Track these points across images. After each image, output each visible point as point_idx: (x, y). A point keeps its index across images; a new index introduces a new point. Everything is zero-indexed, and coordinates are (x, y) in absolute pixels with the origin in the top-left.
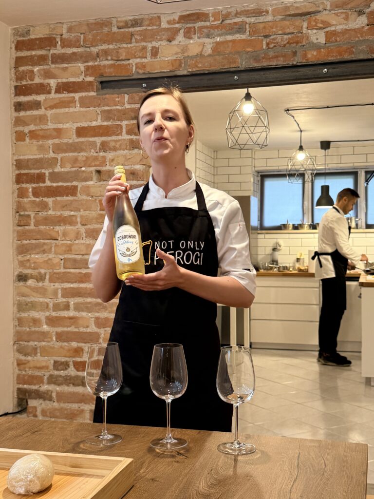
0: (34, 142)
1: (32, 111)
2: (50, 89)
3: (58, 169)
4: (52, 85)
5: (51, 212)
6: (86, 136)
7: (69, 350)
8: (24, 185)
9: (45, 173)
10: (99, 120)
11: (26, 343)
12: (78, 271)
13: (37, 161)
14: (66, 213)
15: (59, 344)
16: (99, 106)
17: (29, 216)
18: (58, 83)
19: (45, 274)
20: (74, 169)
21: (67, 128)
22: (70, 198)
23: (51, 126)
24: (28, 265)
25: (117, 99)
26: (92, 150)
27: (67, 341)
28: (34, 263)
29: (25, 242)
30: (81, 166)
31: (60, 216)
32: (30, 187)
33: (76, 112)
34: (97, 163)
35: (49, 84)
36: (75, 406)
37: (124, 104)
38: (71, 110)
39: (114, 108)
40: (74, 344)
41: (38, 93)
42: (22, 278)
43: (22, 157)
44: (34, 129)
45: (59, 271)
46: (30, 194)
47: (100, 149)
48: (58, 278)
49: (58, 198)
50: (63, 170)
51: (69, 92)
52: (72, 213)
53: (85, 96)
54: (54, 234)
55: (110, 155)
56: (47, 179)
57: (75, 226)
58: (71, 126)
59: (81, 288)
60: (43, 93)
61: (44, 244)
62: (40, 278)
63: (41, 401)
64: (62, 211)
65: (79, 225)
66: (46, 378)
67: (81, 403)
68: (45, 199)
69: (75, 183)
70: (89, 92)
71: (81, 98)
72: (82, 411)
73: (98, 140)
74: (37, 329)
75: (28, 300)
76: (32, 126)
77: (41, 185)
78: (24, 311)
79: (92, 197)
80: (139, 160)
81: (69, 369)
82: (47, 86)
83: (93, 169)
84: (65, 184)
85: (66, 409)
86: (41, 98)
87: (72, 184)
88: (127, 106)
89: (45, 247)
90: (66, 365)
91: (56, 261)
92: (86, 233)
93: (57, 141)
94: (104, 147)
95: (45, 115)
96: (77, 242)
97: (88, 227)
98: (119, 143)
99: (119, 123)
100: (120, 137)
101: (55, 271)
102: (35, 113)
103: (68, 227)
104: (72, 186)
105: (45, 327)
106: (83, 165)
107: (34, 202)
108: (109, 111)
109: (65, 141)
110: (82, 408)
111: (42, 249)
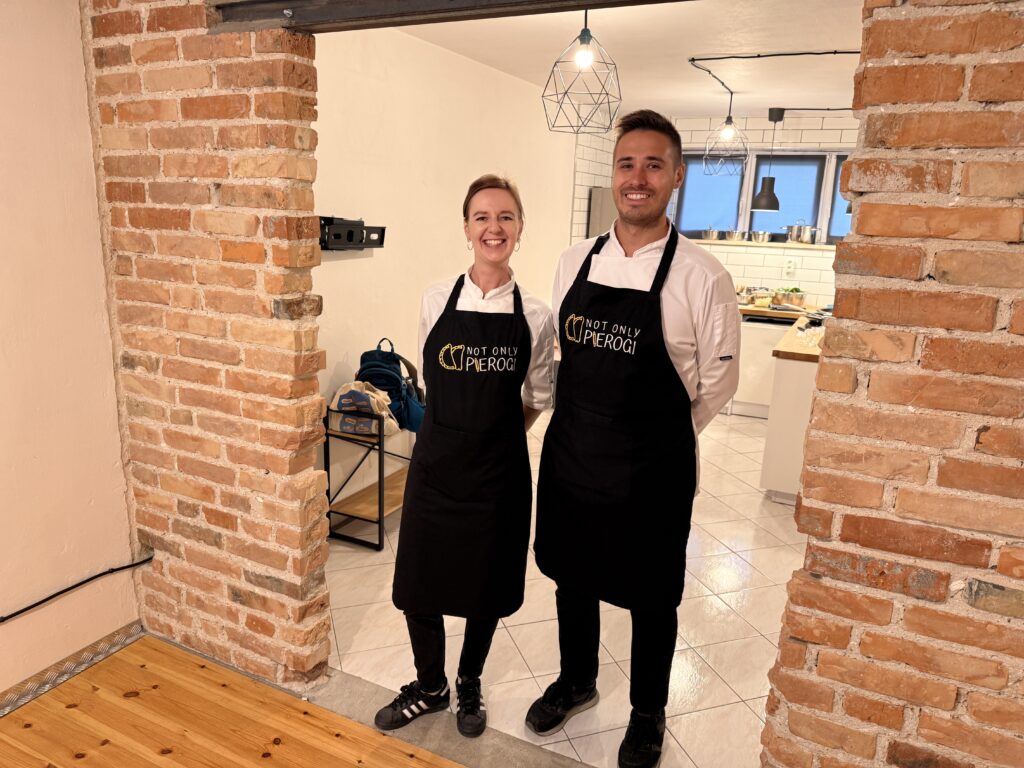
0: (126, 124)
1: (118, 67)
2: (139, 24)
3: (161, 179)
4: (142, 16)
5: (156, 256)
6: (195, 117)
7: (195, 488)
8: (118, 204)
9: (143, 185)
10: (215, 86)
11: (143, 465)
12: (199, 362)
13: (132, 161)
14: (177, 260)
15: (182, 476)
16: (211, 57)
17: (128, 259)
18: (151, 10)
19: (158, 361)
20: (182, 180)
21: (167, 101)
22: (180, 233)
23: (146, 95)
24: (134, 341)
25: (238, 43)
26: (208, 145)
27: (194, 475)
28: (142, 340)
29: (129, 303)
30: (191, 174)
31: (168, 264)
32: (126, 206)
33: (178, 69)
34: (214, 171)
35: (138, 13)
36: (209, 574)
37: (250, 53)
38: (173, 64)
39: (236, 60)
40: (203, 481)
41: (124, 33)
42: (129, 362)
43: (111, 153)
44: (122, 101)
45: (176, 358)
46: (127, 220)
47: (218, 143)
48: (173, 371)
49: (165, 232)
50: (167, 180)
51: (169, 28)
52: (186, 261)
53: (191, 37)
54: (162, 295)
55: (233, 156)
56: (147, 194)
57: (190, 283)
58: (173, 96)
59: (205, 392)
60: (131, 32)
61: (152, 309)
62: (152, 366)
63: (168, 555)
64: (172, 255)
65: (196, 284)
66: (170, 522)
67: (217, 571)
68: (148, 232)
69: (186, 206)
70: (196, 27)
71: (185, 40)
72: (218, 584)
73: (215, 125)
74: (154, 447)
75: (140, 399)
76: (120, 95)
77: (141, 205)
78: (136, 414)
79: (211, 233)
80: (277, 168)
81: (199, 517)
82: (135, 17)
83: (209, 181)
84: (172, 207)
85: (198, 575)
86: (128, 40)
87: (182, 207)
88: (256, 57)
89: (154, 316)
90: (193, 511)
91: (170, 341)
92: (206, 297)
93: (155, 124)
94: (225, 140)
95: (136, 74)
96: (194, 312)
97: (208, 287)
98: (244, 133)
99: (244, 91)
100: (246, 121)
101: (170, 357)
102: (122, 69)
103: (182, 285)
104: (181, 210)
105: (164, 447)
106: (193, 172)
107: (132, 235)
108: (227, 68)
109: (167, 124)
110: (218, 578)
111: (150, 318)
